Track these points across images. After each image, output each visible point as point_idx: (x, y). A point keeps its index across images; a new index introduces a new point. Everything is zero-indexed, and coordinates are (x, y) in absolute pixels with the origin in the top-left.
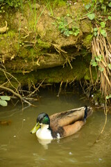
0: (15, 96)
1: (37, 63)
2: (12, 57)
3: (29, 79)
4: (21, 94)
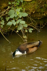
0: (35, 29)
1: (44, 15)
2: (34, 12)
3: (40, 22)
4: (37, 28)
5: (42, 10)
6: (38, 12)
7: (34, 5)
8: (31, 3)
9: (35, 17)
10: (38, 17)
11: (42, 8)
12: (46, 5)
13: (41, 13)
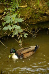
0: (30, 33)
1: (39, 20)
2: (29, 18)
3: (35, 27)
4: (32, 33)
5: (37, 16)
6: (32, 18)
7: (29, 11)
8: (26, 9)
9: (30, 23)
10: (33, 23)
11: (37, 14)
12: (40, 11)
13: (36, 19)
